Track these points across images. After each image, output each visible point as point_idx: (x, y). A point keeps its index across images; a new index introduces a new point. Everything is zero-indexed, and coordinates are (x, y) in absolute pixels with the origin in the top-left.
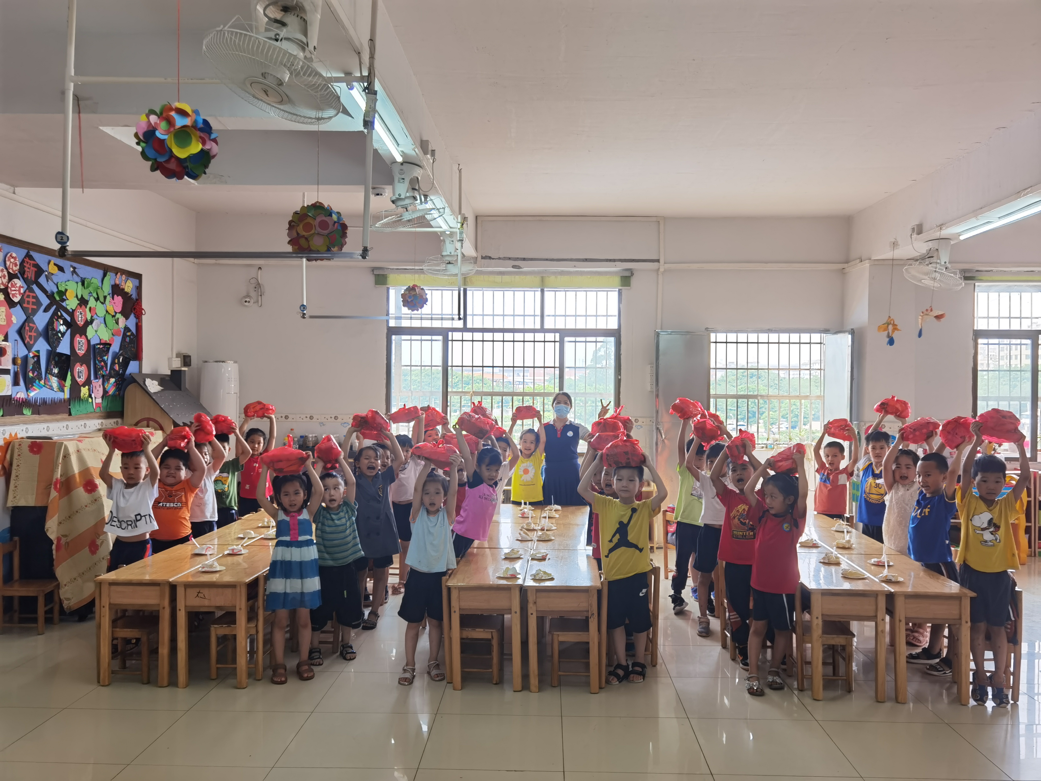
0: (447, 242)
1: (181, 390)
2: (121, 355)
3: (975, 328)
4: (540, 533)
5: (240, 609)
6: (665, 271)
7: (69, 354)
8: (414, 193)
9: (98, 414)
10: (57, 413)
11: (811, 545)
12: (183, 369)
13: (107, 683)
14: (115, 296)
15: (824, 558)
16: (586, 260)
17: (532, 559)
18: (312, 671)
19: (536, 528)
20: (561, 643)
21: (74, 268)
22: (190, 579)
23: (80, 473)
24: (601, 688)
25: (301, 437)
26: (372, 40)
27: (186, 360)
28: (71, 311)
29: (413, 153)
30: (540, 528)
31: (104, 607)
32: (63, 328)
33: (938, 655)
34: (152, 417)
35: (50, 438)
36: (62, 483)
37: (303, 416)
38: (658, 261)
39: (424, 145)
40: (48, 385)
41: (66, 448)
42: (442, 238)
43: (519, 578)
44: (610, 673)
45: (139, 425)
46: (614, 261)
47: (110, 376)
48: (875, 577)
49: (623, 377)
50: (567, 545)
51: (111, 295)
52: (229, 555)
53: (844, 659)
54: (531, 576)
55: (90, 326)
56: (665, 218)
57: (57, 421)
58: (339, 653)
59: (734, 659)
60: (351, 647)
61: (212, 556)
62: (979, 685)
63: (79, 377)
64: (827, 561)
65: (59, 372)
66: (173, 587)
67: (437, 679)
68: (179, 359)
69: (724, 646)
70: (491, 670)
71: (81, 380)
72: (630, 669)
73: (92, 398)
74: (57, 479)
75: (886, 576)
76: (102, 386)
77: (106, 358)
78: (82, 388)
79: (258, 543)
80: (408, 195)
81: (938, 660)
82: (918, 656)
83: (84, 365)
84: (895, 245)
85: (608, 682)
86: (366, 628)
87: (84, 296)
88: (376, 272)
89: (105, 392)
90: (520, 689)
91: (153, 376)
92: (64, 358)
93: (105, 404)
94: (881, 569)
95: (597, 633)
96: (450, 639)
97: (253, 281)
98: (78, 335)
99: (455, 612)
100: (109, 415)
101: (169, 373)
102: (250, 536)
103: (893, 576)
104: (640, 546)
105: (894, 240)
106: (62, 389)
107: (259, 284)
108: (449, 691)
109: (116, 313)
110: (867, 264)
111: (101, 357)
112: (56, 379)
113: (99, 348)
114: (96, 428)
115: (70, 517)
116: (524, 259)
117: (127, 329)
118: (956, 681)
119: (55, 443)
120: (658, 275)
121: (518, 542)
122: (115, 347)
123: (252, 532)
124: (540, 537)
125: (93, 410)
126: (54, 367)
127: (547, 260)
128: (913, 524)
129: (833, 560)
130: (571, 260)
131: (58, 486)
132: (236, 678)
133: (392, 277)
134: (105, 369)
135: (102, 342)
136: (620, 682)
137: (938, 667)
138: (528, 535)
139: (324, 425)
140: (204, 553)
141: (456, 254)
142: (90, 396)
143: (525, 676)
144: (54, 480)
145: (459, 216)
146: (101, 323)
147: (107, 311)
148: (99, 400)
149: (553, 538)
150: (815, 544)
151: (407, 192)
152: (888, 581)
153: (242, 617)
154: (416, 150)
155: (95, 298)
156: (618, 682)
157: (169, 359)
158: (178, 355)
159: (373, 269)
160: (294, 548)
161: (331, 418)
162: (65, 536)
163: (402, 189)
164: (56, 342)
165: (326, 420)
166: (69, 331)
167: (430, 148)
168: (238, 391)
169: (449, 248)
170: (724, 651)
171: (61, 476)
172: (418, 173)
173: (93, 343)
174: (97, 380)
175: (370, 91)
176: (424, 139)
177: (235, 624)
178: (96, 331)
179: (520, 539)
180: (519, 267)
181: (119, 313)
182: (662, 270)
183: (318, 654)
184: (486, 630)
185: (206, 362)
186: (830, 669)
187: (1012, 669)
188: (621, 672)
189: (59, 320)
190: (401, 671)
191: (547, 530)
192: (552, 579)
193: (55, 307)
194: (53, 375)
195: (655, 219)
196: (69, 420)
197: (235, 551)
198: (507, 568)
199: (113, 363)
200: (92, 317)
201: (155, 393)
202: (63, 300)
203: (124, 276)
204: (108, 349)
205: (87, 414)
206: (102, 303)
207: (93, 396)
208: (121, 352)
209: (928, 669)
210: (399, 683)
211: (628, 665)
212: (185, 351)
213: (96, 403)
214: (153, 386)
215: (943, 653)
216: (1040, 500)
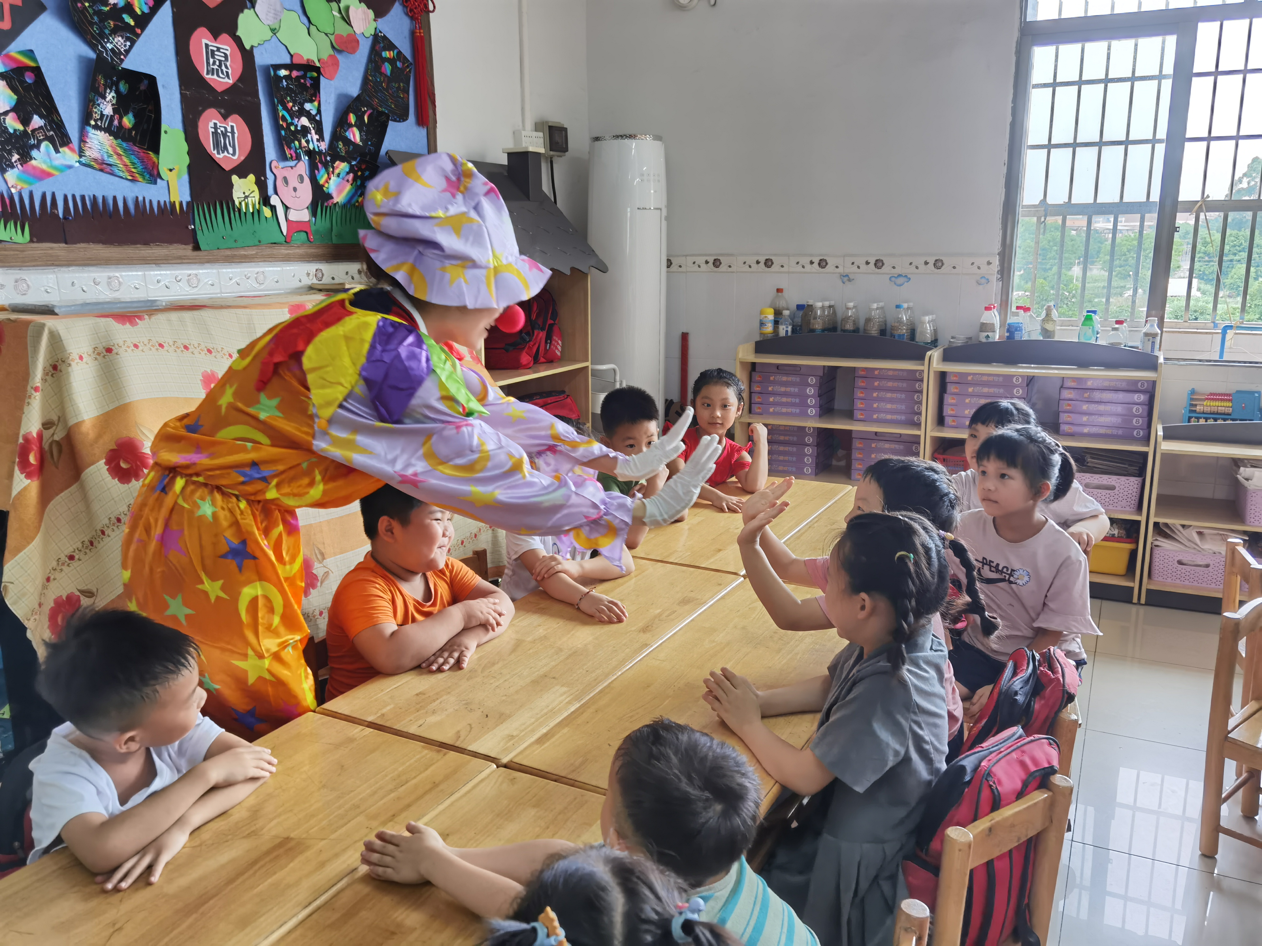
9: (301, 250)
10: (144, 242)
12: (542, 154)
23: (102, 418)
27: (557, 135)
36: (58, 447)
37: (805, 261)
47: (334, 155)
55: (247, 11)
57: (150, 262)
63: (220, 148)
68: (540, 133)
71: (226, 157)
77: (312, 107)
83: (237, 117)
89: (320, 196)
93: (321, 224)
98: (203, 30)
100: (337, 253)
101: (506, 158)
111: (298, 103)
112: (126, 144)
113: (286, 76)
114: (299, 285)
117: (380, 41)
131: (31, 459)
134: (313, 135)
135: (296, 61)
139: (849, 280)
144: (21, 439)
146: (288, 9)
157: (513, 131)
158: (537, 126)
161: (868, 263)
164: (117, 40)
165: (855, 268)
166: (166, 11)
168: (663, 204)
171: (42, 427)
173: (261, 59)
178: (272, 29)
196: (195, 262)
204: (319, 83)
205: (259, 248)
208: (366, 96)
212: (556, 118)
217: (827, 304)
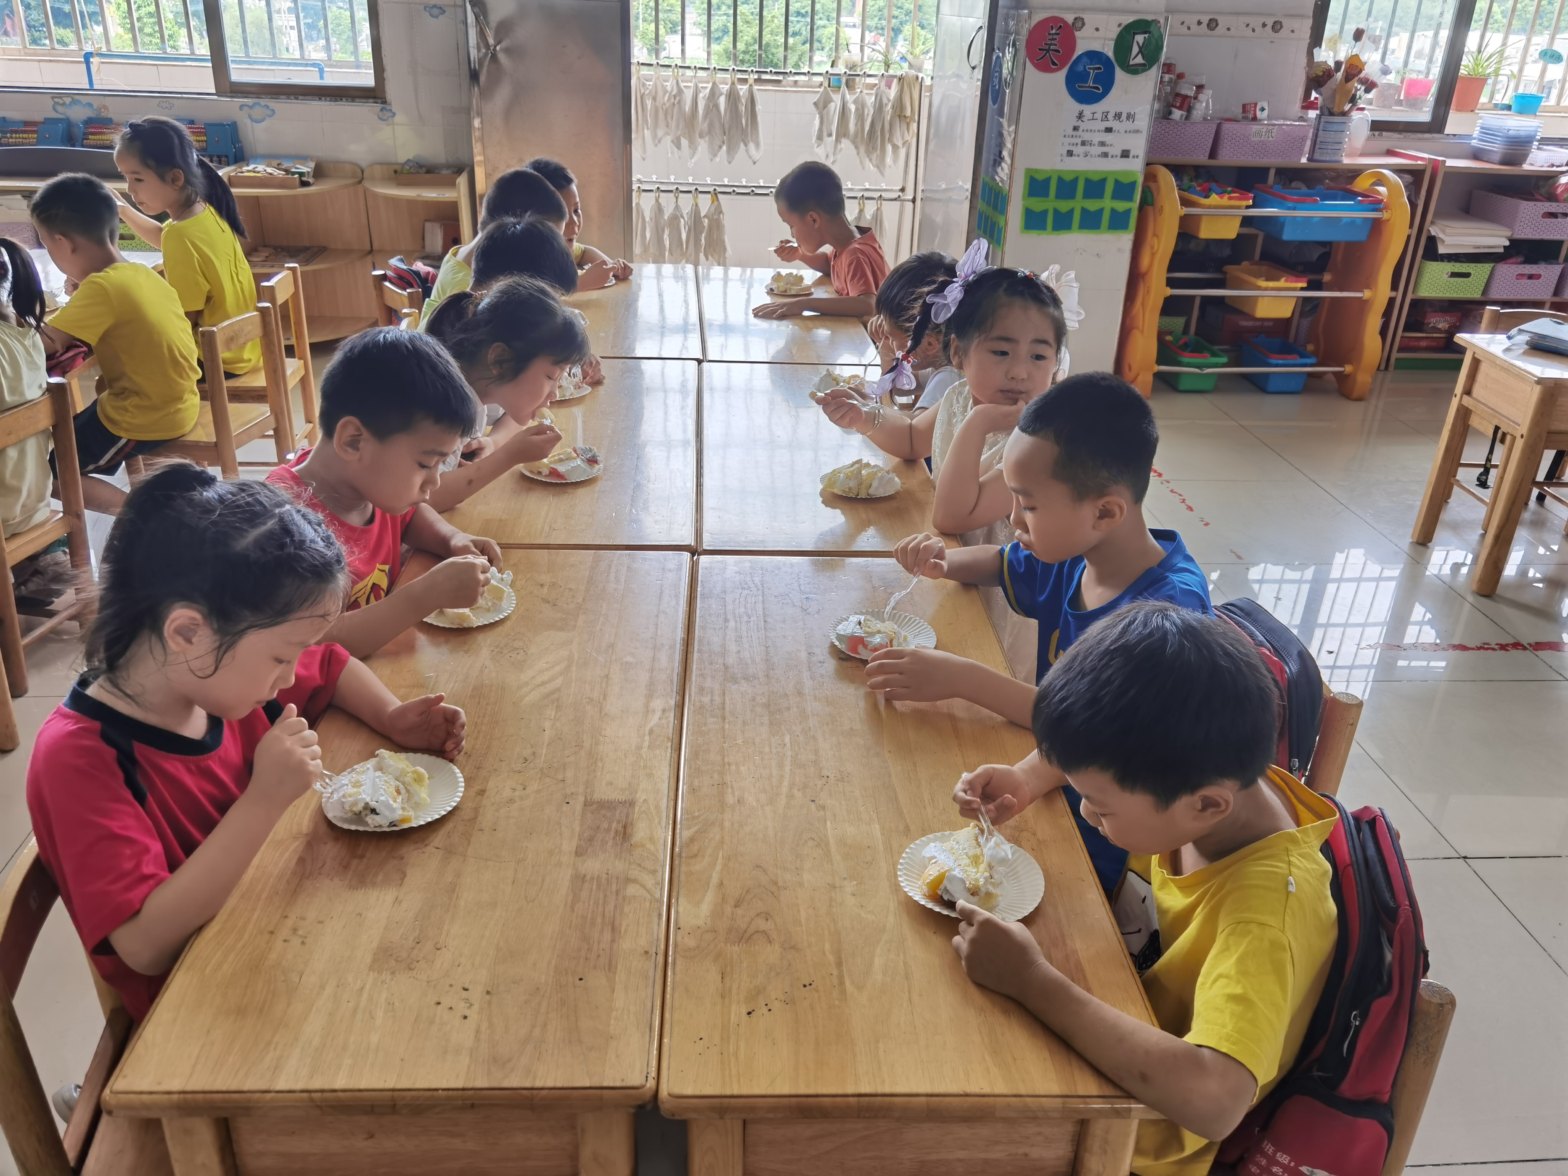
216: (1433, 233)
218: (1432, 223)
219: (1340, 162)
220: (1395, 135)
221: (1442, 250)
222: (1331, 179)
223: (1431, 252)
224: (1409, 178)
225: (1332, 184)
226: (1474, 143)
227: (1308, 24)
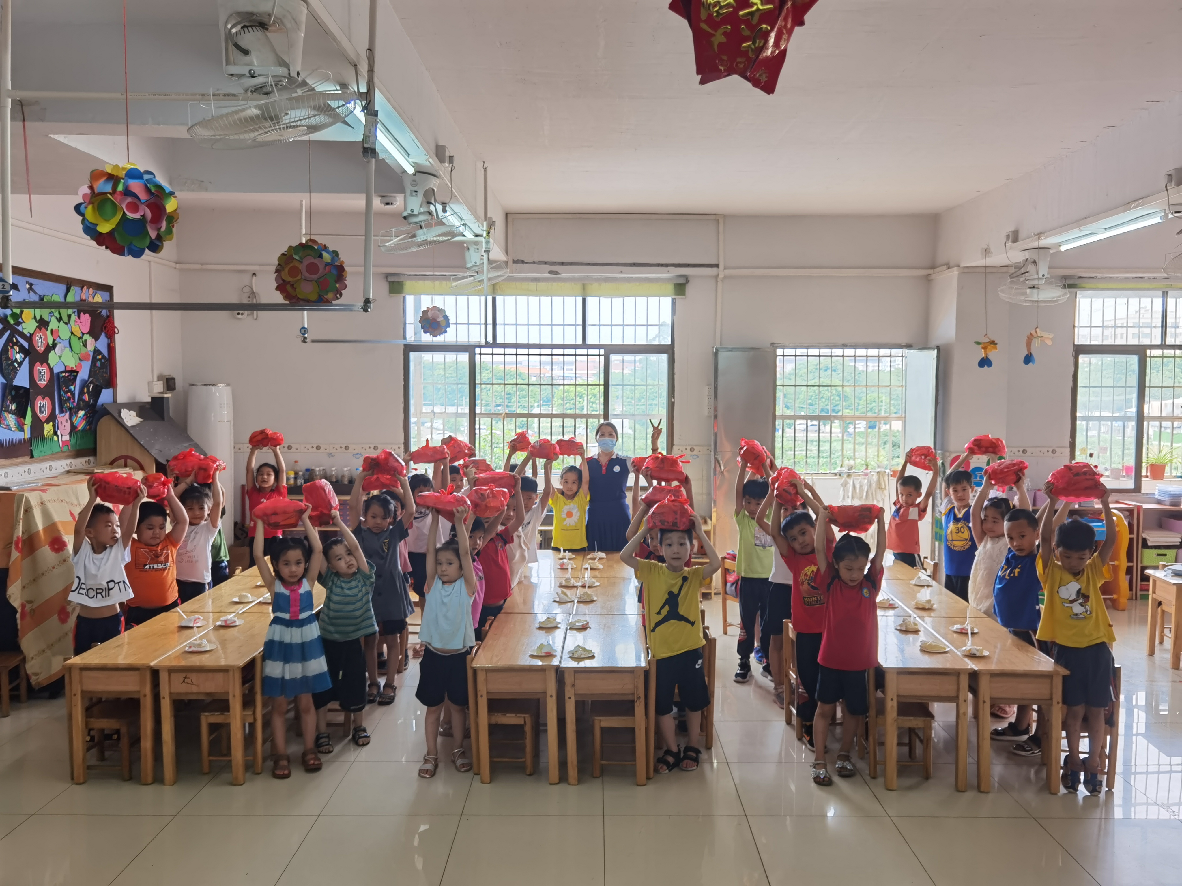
0: (472, 249)
1: (162, 418)
2: (91, 383)
3: (1076, 343)
4: (580, 591)
5: (234, 696)
6: (726, 277)
7: (28, 387)
8: (429, 207)
9: (66, 454)
10: (17, 456)
11: (887, 605)
12: (166, 395)
13: (81, 781)
14: (82, 314)
15: (901, 625)
16: (634, 265)
17: (571, 629)
18: (319, 760)
19: (576, 584)
20: (603, 729)
21: (31, 285)
22: (174, 663)
23: (45, 529)
24: (648, 778)
25: (307, 470)
26: (370, 50)
27: (170, 383)
28: (28, 335)
29: (428, 163)
30: (580, 584)
31: (75, 695)
32: (19, 357)
33: (1027, 731)
34: (130, 455)
35: (8, 489)
36: (24, 542)
37: (309, 446)
38: (717, 266)
39: (440, 153)
40: (4, 424)
41: (28, 501)
42: (465, 245)
43: (555, 656)
44: (661, 761)
45: (115, 464)
46: (667, 265)
47: (79, 408)
48: (957, 650)
49: (677, 400)
50: (611, 607)
51: (76, 313)
52: (221, 627)
53: (921, 741)
54: (569, 652)
55: (52, 352)
56: (724, 216)
57: (17, 465)
58: (351, 737)
59: (800, 739)
60: (365, 730)
61: (201, 629)
62: (1072, 771)
63: (42, 412)
64: (904, 629)
65: (16, 409)
66: (155, 673)
67: (462, 770)
68: (161, 382)
69: (789, 722)
70: (523, 760)
71: (43, 416)
72: (682, 755)
73: (58, 436)
74: (18, 537)
75: (970, 650)
76: (69, 421)
77: (72, 388)
78: (45, 424)
79: (255, 610)
80: (422, 210)
81: (1025, 737)
82: (1003, 732)
83: (47, 398)
84: (987, 252)
85: (656, 771)
86: (382, 704)
87: (43, 317)
88: (391, 279)
89: (73, 428)
90: (557, 781)
91: (129, 406)
92: (21, 391)
93: (73, 441)
94: (963, 638)
95: (644, 717)
96: (477, 725)
97: (247, 290)
98: (38, 363)
99: (482, 696)
100: (79, 454)
101: (149, 400)
102: (246, 600)
103: (978, 650)
104: (692, 620)
105: (986, 247)
106: (20, 428)
107: (253, 293)
108: (476, 783)
109: (83, 334)
110: (955, 272)
111: (67, 387)
112: (13, 416)
113: (64, 376)
114: (64, 470)
115: (34, 580)
116: (562, 264)
117: (97, 352)
118: (1046, 762)
119: (14, 495)
120: (717, 282)
121: (555, 603)
122: (84, 374)
123: (249, 595)
124: (581, 597)
125: (60, 450)
126: (10, 403)
127: (589, 264)
128: (1000, 584)
129: (911, 627)
130: (617, 265)
131: (20, 546)
132: (231, 772)
133: (408, 285)
134: (72, 400)
135: (67, 369)
136: (670, 771)
137: (1026, 746)
138: (567, 595)
139: (333, 456)
140: (191, 625)
141: (482, 262)
142: (55, 433)
143: (563, 764)
144: (15, 539)
145: (485, 223)
146: (65, 347)
147: (72, 333)
148: (66, 438)
149: (595, 598)
150: (890, 605)
151: (421, 207)
152: (972, 656)
153: (236, 705)
154: (431, 160)
155: (57, 318)
156: (667, 771)
157: (148, 383)
158: (159, 378)
159: (387, 276)
160: (294, 629)
161: (341, 448)
162: (30, 602)
163: (415, 204)
164: (12, 374)
165: (334, 451)
166: (27, 359)
167: (447, 154)
168: (231, 418)
169: (473, 258)
170: (788, 727)
171: (23, 533)
172: (434, 183)
173: (56, 371)
174: (63, 414)
175: (370, 111)
176: (441, 144)
177: (228, 711)
178: (60, 357)
179: (557, 600)
180: (556, 273)
181: (87, 334)
182: (721, 276)
183: (327, 740)
184: (518, 715)
185: (193, 385)
186: (906, 749)
187: (1107, 751)
188: (671, 759)
189: (15, 347)
190: (422, 759)
191: (589, 587)
192: (593, 657)
193: (9, 332)
194: (10, 413)
195: (713, 217)
196: (30, 463)
197: (228, 622)
198: (542, 645)
199: (81, 393)
200: (54, 340)
201: (132, 427)
202: (19, 324)
203: (91, 289)
204: (76, 377)
205: (52, 454)
206: (66, 324)
207: (59, 433)
208: (91, 379)
209: (1015, 749)
210: (419, 775)
211: (679, 750)
212: (167, 373)
213: (62, 441)
214: (130, 418)
215: (1031, 728)
216: (1144, 537)
217: (321, 468)
218: (1143, 532)
219: (1094, 507)
220: (1118, 494)
221: (1149, 544)
222: (1091, 514)
223: (1145, 545)
224: (1127, 513)
225: (1092, 516)
226: (1157, 497)
227: (1068, 450)
